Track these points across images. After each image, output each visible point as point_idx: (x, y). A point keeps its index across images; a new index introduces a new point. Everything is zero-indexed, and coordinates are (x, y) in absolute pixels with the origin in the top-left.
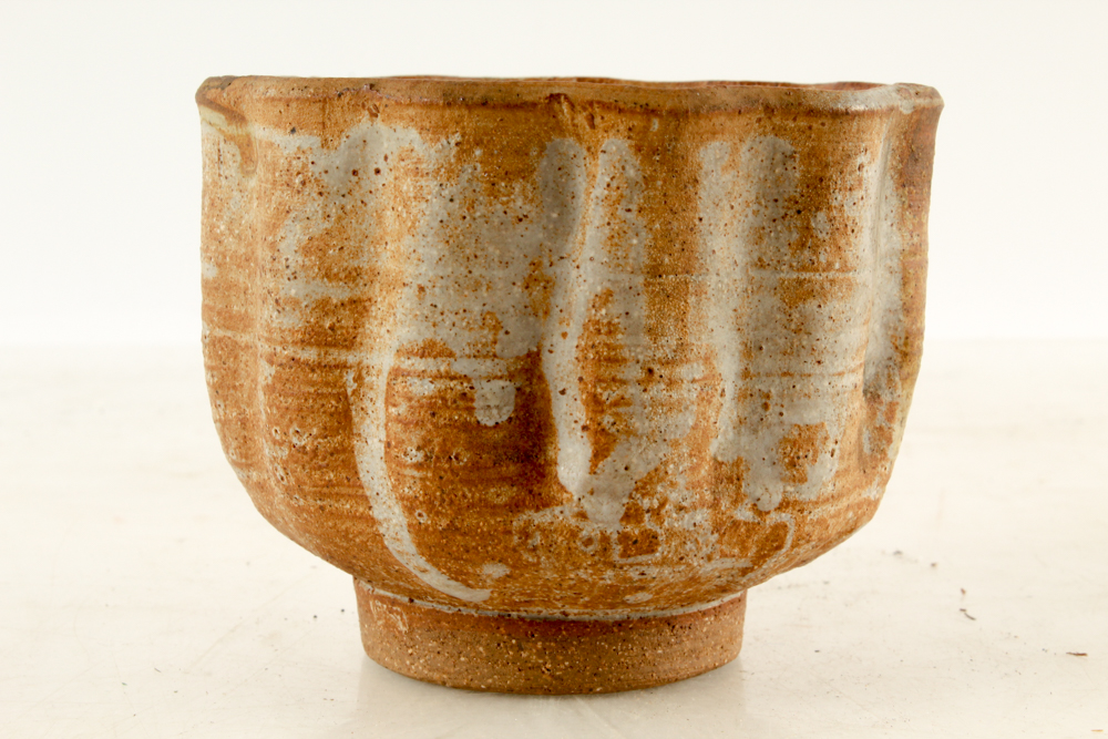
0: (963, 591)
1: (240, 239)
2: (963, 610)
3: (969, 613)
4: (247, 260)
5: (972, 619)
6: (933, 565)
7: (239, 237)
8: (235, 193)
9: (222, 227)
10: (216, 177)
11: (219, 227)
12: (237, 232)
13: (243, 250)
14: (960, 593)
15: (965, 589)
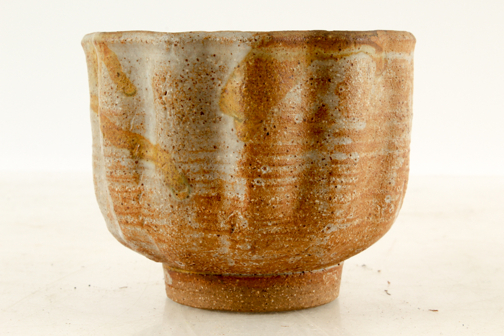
0: (389, 283)
1: (376, 107)
2: (386, 291)
3: (388, 292)
4: (380, 116)
5: (389, 294)
6: (379, 271)
7: (375, 106)
8: (373, 86)
9: (369, 103)
10: (366, 79)
11: (367, 103)
12: (374, 104)
13: (378, 112)
14: (387, 283)
15: (390, 281)
